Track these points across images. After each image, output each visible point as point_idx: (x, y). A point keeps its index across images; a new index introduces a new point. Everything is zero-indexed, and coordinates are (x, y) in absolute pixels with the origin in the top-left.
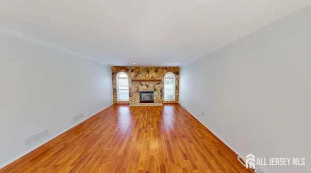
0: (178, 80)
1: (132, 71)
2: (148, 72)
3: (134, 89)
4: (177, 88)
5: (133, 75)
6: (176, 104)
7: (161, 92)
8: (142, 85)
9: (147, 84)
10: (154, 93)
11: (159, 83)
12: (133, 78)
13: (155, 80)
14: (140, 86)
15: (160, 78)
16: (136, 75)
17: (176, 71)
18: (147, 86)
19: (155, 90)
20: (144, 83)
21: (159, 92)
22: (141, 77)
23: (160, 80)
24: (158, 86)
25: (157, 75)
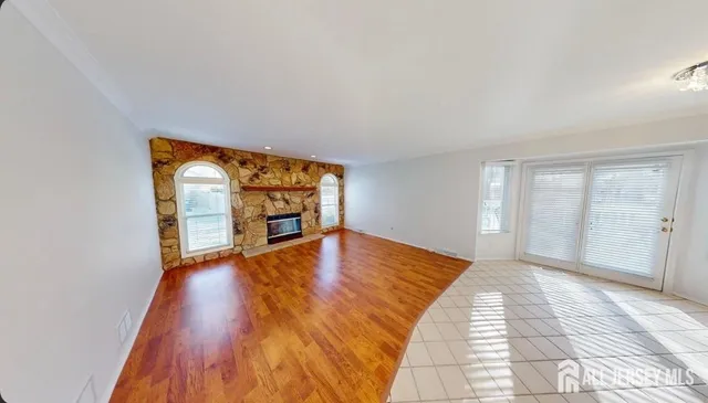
0: (342, 188)
1: (243, 163)
2: (288, 169)
3: (249, 212)
4: (341, 202)
5: (245, 173)
6: (340, 231)
7: (316, 212)
8: (273, 199)
9: (287, 197)
10: (303, 215)
11: (312, 194)
12: (245, 181)
13: (303, 189)
14: (268, 204)
15: (314, 184)
16: (256, 175)
17: (339, 172)
18: (287, 202)
19: (305, 209)
20: (278, 195)
21: (313, 212)
22: (270, 179)
23: (314, 189)
24: (310, 200)
25: (307, 177)
